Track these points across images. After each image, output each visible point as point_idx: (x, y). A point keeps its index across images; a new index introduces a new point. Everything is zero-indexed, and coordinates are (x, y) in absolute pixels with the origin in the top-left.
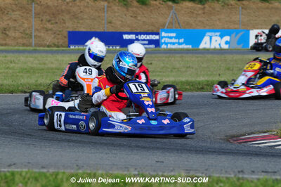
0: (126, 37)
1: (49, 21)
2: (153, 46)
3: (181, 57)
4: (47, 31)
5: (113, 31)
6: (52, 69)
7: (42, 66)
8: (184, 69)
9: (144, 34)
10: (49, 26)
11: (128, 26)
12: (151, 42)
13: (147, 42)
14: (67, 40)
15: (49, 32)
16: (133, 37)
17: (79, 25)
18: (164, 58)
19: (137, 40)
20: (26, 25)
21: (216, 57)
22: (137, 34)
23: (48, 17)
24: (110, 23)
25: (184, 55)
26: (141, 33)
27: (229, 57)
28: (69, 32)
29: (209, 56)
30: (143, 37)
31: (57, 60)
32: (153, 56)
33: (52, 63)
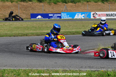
0: (50, 15)
1: (24, 10)
2: (59, 18)
3: (68, 22)
4: (24, 13)
5: (46, 13)
6: (25, 27)
7: (21, 26)
8: (68, 27)
9: (56, 14)
10: (24, 12)
11: (51, 11)
12: (58, 17)
13: (57, 17)
14: (30, 16)
15: (25, 14)
16: (52, 15)
17: (34, 11)
18: (62, 23)
19: (54, 16)
20: (17, 12)
21: (80, 22)
22: (53, 14)
23: (24, 9)
24: (45, 10)
25: (69, 21)
26: (55, 14)
27: (84, 22)
28: (31, 14)
29: (77, 22)
30: (56, 15)
31: (26, 24)
32: (59, 22)
33: (25, 25)
